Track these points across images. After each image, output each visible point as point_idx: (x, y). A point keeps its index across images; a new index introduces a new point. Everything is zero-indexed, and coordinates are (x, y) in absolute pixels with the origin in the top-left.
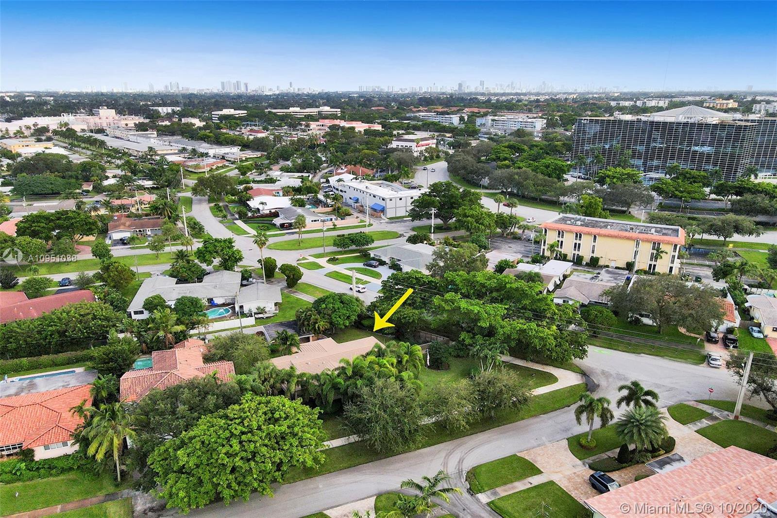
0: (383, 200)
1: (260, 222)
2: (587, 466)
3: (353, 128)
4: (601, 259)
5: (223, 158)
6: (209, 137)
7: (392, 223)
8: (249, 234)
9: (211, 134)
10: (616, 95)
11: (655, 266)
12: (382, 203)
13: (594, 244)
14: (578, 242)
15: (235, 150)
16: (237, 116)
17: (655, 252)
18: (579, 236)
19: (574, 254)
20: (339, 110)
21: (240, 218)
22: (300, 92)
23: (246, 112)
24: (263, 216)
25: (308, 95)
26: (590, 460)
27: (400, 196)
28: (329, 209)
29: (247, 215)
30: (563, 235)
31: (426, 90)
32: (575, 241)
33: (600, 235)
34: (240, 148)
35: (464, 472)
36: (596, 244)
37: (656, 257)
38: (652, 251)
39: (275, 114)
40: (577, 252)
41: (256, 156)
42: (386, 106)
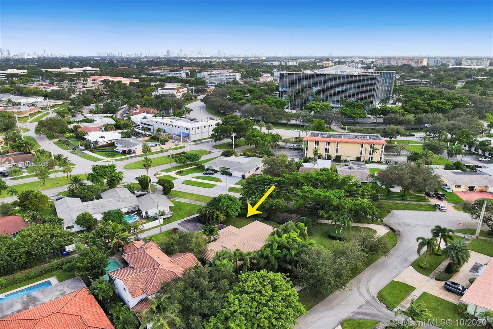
0: (187, 129)
1: (104, 150)
2: (434, 279)
3: (121, 81)
4: (342, 156)
5: (33, 105)
6: (11, 90)
7: (197, 144)
8: (102, 160)
9: (12, 88)
10: (264, 58)
11: (372, 158)
12: (187, 132)
13: (337, 148)
14: (327, 147)
15: (40, 99)
16: (21, 74)
17: (372, 149)
18: (328, 143)
19: (326, 155)
20: (99, 69)
21: (86, 149)
22: (54, 56)
23: (27, 71)
24: (102, 146)
25: (62, 58)
26: (432, 275)
27: (198, 126)
28: (148, 138)
29: (91, 146)
30: (318, 144)
31: (145, 56)
32: (326, 147)
33: (340, 142)
34: (43, 97)
35: (375, 297)
36: (338, 148)
37: (372, 152)
38: (370, 149)
39: (51, 72)
40: (327, 154)
41: (59, 103)
42: (129, 67)
